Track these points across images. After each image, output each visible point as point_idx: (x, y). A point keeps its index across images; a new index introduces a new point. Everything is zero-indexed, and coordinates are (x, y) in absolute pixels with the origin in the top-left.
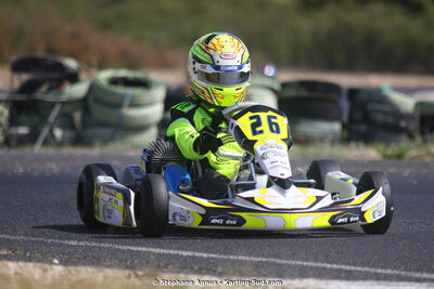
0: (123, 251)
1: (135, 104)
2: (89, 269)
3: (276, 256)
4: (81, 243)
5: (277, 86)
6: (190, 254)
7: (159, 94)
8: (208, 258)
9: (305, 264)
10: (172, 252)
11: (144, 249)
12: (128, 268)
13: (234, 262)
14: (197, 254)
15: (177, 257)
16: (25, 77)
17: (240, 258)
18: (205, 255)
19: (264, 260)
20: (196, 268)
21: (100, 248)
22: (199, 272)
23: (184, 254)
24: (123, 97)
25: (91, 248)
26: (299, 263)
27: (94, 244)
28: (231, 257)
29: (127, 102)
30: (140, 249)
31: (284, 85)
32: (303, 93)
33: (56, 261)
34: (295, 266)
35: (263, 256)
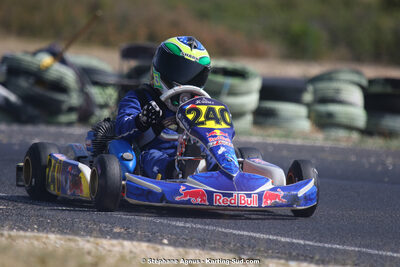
0: (226, 235)
1: (233, 93)
2: (197, 251)
3: (367, 247)
4: (188, 225)
5: (364, 82)
6: (288, 240)
7: (256, 84)
8: (305, 245)
9: (395, 255)
10: (271, 237)
11: (246, 233)
12: (231, 251)
13: (329, 250)
14: (294, 241)
15: (276, 242)
16: (133, 63)
17: (334, 246)
18: (302, 242)
19: (357, 249)
20: (294, 254)
21: (205, 230)
22: (297, 258)
23: (283, 239)
24: (221, 85)
25: (196, 230)
26: (389, 254)
27: (199, 226)
28: (326, 245)
29: (225, 90)
30: (242, 233)
31: (371, 82)
32: (389, 90)
33: (165, 241)
34: (386, 256)
35: (356, 246)
